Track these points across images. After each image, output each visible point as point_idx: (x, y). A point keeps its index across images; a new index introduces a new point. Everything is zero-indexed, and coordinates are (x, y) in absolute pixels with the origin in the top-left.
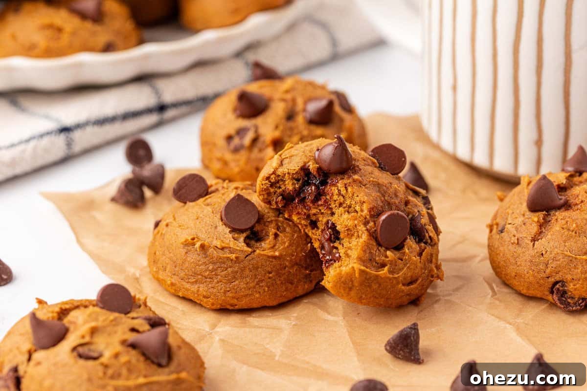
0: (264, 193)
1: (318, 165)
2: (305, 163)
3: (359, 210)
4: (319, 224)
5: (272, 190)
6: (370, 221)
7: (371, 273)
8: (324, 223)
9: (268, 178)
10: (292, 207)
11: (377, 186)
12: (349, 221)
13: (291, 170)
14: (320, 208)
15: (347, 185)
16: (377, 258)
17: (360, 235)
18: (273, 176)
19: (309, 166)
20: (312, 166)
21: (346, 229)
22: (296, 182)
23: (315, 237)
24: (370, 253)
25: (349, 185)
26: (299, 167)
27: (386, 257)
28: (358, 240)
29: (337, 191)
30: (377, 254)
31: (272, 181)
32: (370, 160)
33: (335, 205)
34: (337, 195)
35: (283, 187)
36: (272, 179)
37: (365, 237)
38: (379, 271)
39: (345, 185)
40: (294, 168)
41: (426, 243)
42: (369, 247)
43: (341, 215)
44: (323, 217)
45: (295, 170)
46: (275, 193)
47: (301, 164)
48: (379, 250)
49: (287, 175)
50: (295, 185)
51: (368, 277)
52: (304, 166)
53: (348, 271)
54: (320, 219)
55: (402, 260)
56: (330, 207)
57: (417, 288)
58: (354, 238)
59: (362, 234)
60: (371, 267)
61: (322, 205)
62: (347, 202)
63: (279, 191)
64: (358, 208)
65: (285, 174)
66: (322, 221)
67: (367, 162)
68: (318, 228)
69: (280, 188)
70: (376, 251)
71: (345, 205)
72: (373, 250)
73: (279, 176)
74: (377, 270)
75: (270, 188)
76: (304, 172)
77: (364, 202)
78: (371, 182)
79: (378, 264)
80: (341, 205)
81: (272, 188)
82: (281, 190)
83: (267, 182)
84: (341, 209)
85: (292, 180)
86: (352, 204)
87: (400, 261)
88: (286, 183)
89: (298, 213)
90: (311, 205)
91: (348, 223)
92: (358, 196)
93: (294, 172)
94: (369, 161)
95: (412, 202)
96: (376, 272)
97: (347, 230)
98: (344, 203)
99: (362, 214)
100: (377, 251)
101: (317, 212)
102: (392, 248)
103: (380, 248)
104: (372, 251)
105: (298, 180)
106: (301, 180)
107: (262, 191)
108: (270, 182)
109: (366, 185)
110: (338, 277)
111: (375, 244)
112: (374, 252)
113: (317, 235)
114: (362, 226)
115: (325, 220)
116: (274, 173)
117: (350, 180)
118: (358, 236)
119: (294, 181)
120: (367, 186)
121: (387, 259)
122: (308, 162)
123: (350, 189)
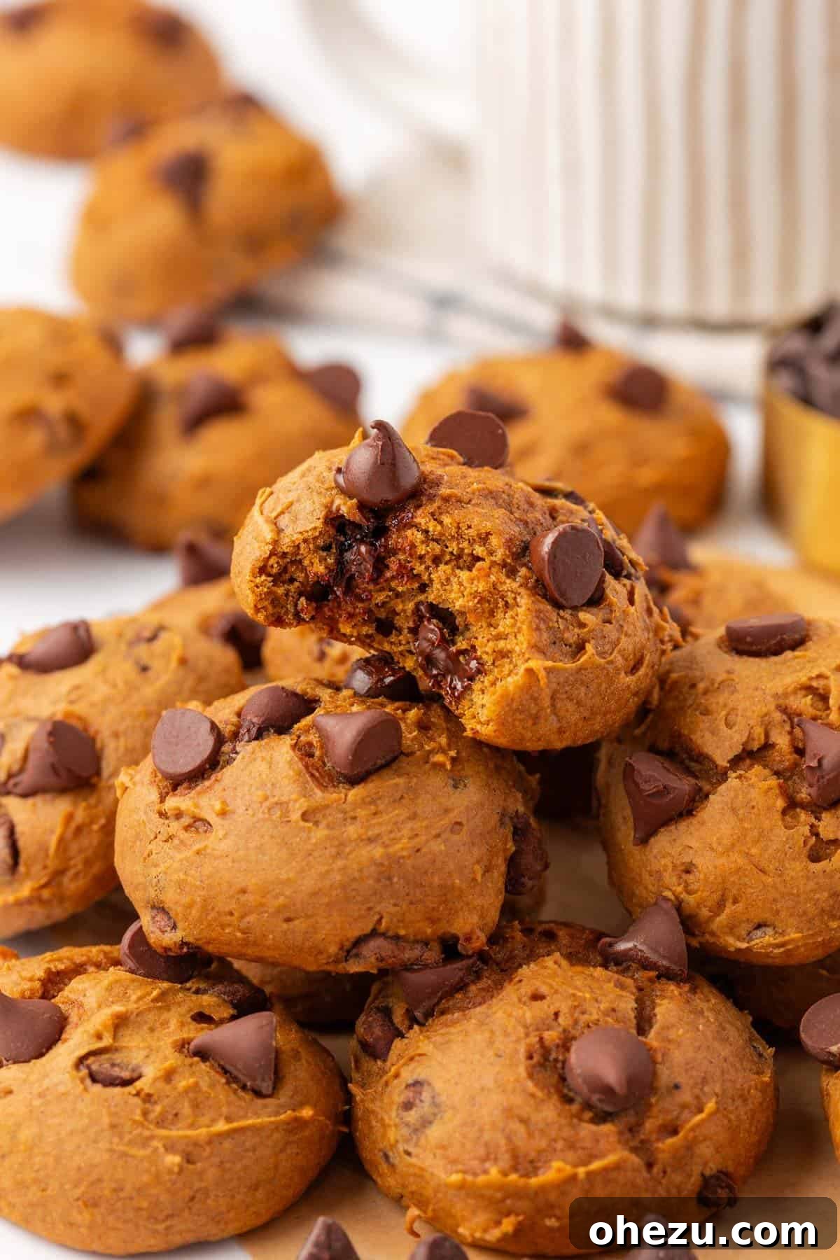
0: (266, 603)
1: (355, 501)
2: (328, 507)
3: (485, 553)
4: (399, 621)
5: (280, 591)
6: (518, 567)
7: (566, 669)
8: (409, 613)
9: (263, 570)
10: (331, 610)
11: (489, 497)
12: (475, 582)
13: (307, 532)
14: (393, 584)
15: (437, 514)
16: (566, 635)
17: (510, 601)
18: (273, 561)
19: (338, 509)
20: (345, 507)
21: (476, 601)
22: (325, 554)
23: (401, 648)
24: (549, 628)
25: (441, 514)
26: (321, 520)
27: (582, 625)
28: (510, 613)
29: (419, 536)
30: (562, 627)
31: (275, 571)
32: (444, 454)
33: (423, 567)
34: (423, 542)
35: (300, 576)
36: (272, 566)
37: (525, 601)
38: (579, 660)
39: (433, 514)
40: (313, 525)
41: (628, 577)
42: (542, 619)
43: (448, 580)
44: (403, 602)
45: (315, 528)
46: (287, 595)
47: (321, 514)
48: (562, 618)
49: (303, 546)
50: (326, 560)
51: (562, 680)
52: (330, 511)
53: (521, 682)
54: (399, 608)
55: (610, 622)
56: (415, 572)
57: (647, 675)
58: (499, 615)
59: (515, 599)
60: (561, 658)
61: (393, 578)
62: (450, 549)
63: (293, 588)
64: (479, 550)
65: (298, 547)
66: (404, 611)
67: (440, 459)
68: (400, 631)
69: (292, 580)
70: (557, 621)
71: (448, 557)
72: (551, 620)
73: (284, 555)
74: (574, 658)
75: (275, 589)
76: (333, 526)
77: (488, 534)
78: (477, 493)
79: (570, 646)
80: (437, 560)
81: (279, 587)
82: (297, 584)
83: (263, 577)
84: (442, 567)
85: (315, 552)
86: (463, 549)
87: (607, 624)
88: (306, 562)
89: (351, 616)
90: (371, 587)
91: (477, 586)
92: (469, 527)
93: (317, 534)
94: (442, 457)
95: (562, 508)
96: (574, 662)
97: (478, 603)
98: (443, 552)
99: (493, 558)
100: (560, 620)
101: (388, 596)
102: (583, 605)
103: (561, 612)
104: (551, 624)
105: (327, 548)
106: (334, 546)
107: (261, 599)
108: (269, 575)
109: (470, 501)
110: (504, 704)
111: (549, 607)
112: (556, 625)
113: (404, 642)
114: (508, 581)
115: (410, 606)
116: (272, 554)
117: (438, 503)
118: (507, 605)
119: (321, 552)
120: (473, 502)
121: (586, 630)
122: (332, 502)
123: (447, 520)
